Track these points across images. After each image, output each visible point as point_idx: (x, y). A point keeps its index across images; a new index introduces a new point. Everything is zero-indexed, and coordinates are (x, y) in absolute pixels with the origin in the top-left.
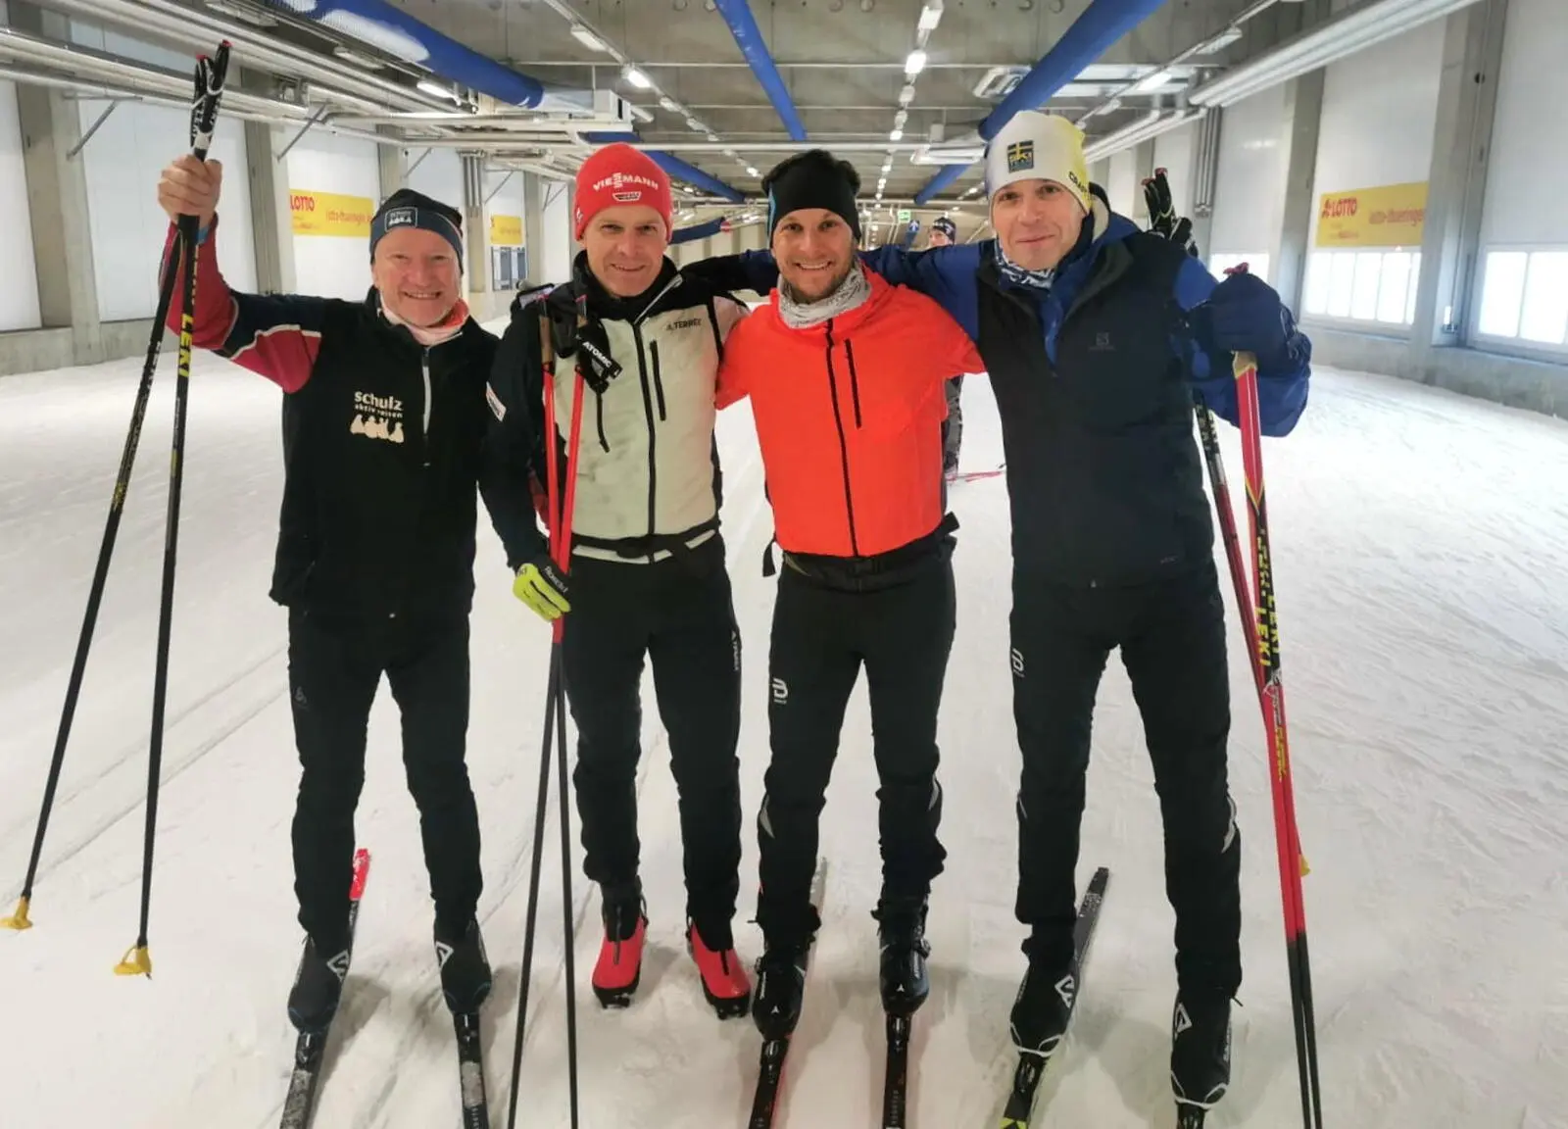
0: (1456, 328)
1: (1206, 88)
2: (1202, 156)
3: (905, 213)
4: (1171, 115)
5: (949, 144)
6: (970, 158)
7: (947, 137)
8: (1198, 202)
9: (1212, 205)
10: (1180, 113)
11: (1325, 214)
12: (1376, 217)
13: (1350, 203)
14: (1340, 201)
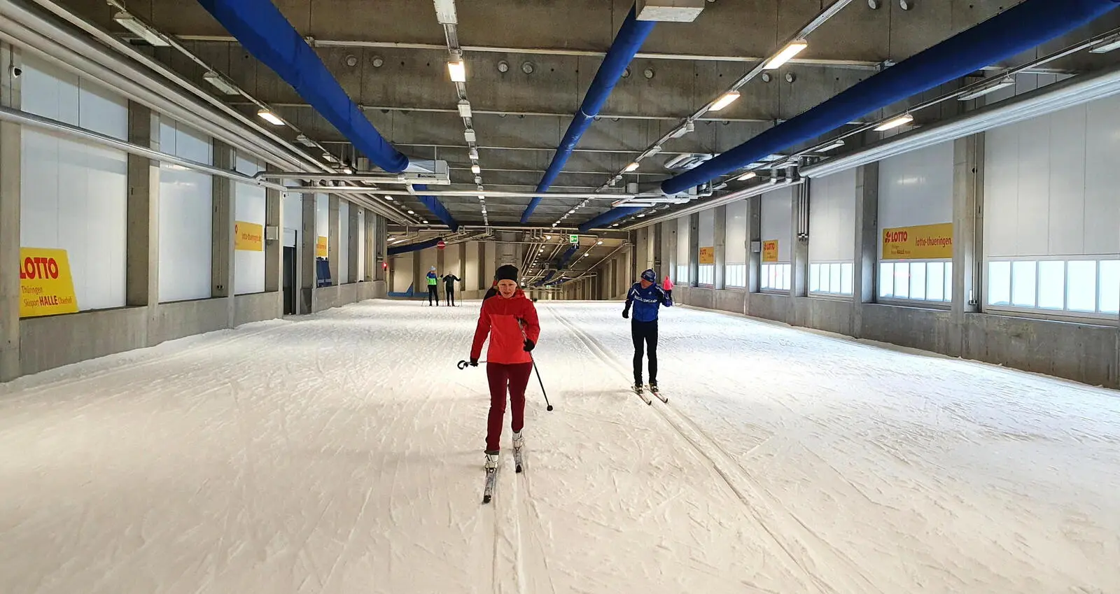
0: (976, 302)
1: (807, 169)
2: (800, 205)
3: (575, 237)
4: (783, 180)
5: (641, 195)
6: (650, 203)
7: (640, 191)
8: (800, 232)
9: (808, 234)
10: (789, 180)
11: (886, 240)
12: (920, 242)
13: (902, 235)
14: (896, 233)
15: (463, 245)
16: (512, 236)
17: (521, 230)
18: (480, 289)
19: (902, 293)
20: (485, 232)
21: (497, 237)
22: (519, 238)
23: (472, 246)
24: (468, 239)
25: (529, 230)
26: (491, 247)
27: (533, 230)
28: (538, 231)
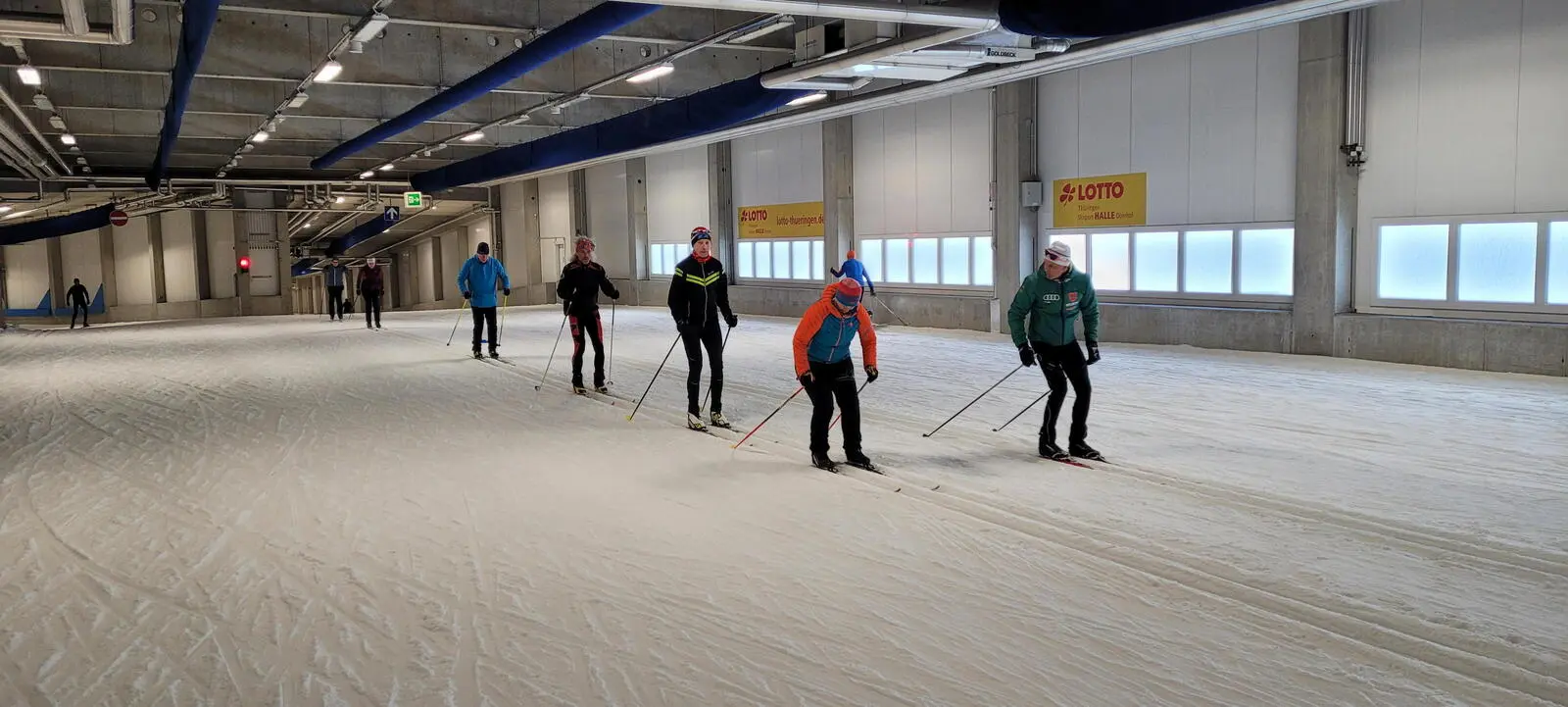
3: (417, 197)
12: (782, 221)
13: (762, 214)
14: (754, 212)
15: (155, 221)
16: (265, 198)
17: (286, 187)
18: (201, 299)
19: (763, 273)
20: (214, 191)
21: (236, 200)
22: (280, 201)
23: (178, 219)
24: (175, 205)
25: (302, 187)
26: (221, 222)
27: (310, 187)
28: (320, 187)
